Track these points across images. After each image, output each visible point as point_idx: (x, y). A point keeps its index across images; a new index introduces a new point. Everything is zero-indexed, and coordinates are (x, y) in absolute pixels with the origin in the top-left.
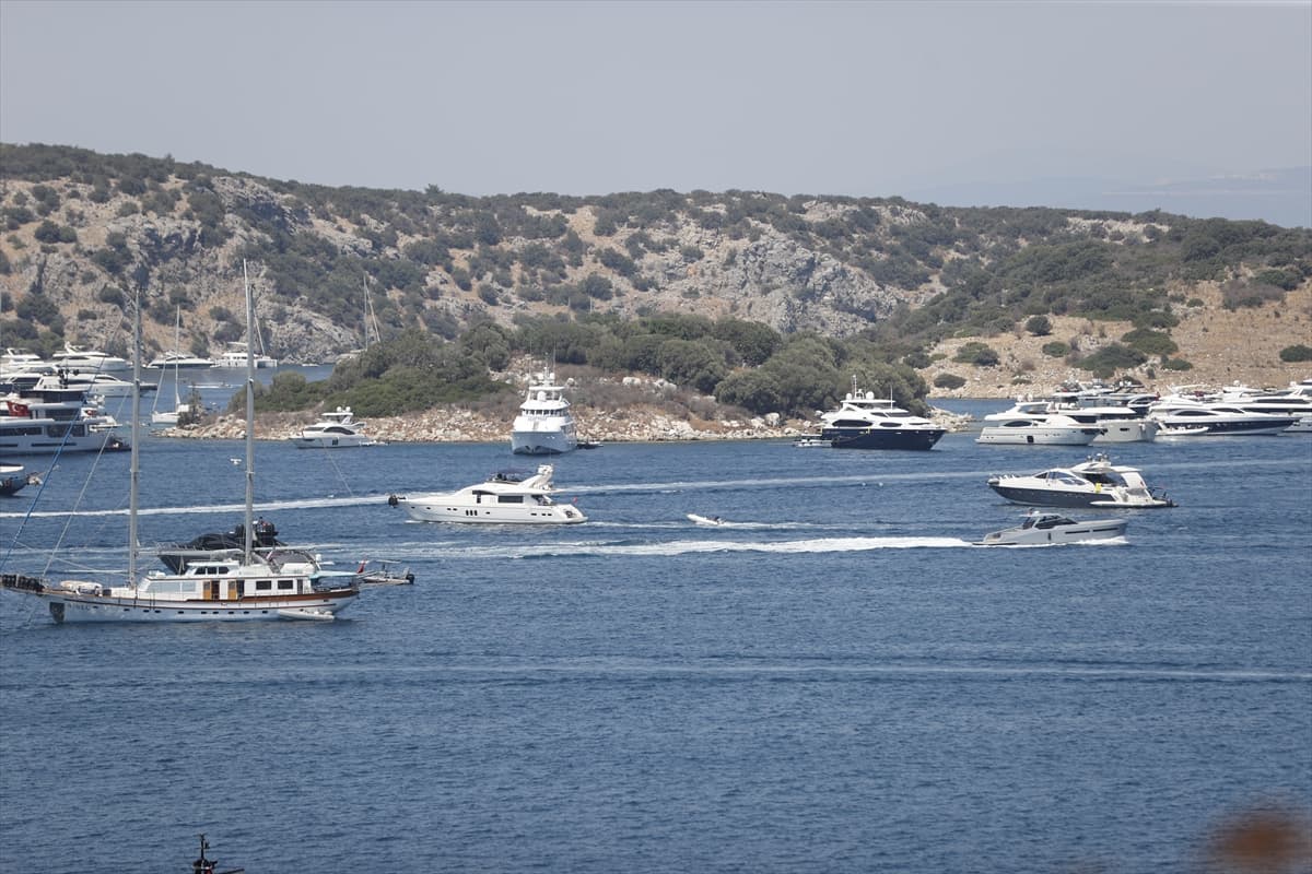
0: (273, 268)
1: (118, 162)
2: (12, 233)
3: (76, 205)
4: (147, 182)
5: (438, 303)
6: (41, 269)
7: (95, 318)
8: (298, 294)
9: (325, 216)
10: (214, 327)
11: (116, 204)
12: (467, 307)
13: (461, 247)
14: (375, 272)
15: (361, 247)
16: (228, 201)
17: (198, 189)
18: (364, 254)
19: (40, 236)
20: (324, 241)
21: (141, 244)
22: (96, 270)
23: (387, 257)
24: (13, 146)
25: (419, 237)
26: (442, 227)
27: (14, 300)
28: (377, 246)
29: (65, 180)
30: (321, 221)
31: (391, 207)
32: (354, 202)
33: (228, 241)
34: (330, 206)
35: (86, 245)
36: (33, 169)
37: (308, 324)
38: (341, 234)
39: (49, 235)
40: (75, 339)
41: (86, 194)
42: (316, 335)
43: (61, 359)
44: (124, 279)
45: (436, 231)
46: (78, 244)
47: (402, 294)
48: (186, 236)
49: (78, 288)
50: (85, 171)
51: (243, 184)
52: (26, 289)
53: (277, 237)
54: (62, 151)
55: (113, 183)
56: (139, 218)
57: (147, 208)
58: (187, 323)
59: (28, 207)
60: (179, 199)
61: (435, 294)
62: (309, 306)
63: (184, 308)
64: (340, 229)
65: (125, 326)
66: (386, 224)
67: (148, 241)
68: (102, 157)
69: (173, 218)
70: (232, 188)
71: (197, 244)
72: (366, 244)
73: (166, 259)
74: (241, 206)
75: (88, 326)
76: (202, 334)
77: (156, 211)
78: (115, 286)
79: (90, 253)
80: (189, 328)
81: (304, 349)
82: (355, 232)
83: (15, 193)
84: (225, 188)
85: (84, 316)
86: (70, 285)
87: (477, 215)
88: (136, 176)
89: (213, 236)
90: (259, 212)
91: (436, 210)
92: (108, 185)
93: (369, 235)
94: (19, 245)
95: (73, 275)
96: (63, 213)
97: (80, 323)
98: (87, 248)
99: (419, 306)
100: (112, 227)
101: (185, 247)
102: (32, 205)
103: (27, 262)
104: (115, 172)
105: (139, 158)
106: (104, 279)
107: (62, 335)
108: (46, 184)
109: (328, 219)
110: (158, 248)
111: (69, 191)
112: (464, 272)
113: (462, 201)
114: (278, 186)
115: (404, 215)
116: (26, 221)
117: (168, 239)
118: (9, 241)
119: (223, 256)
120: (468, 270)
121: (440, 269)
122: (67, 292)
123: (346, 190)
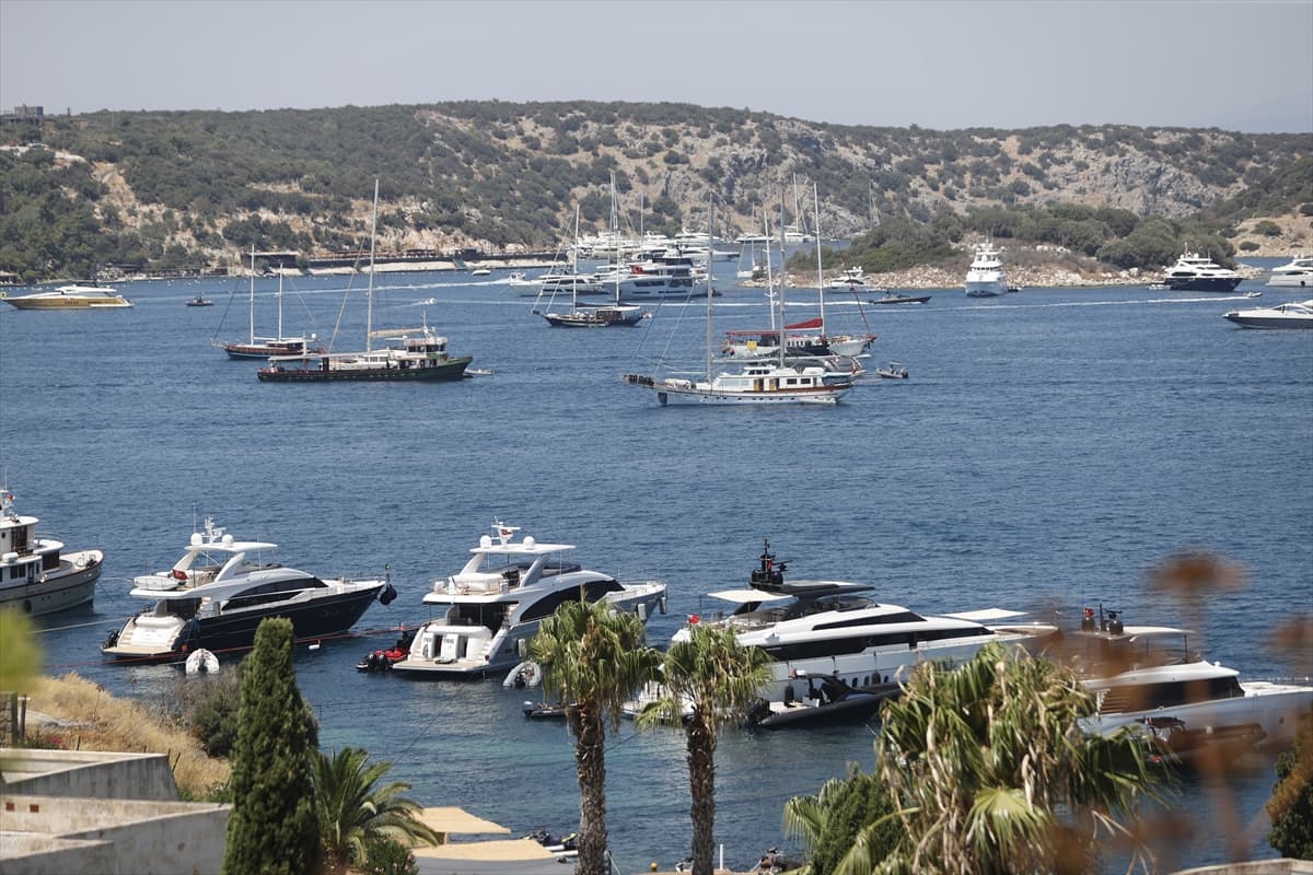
0: (812, 178)
1: (714, 112)
2: (649, 158)
3: (689, 140)
4: (733, 125)
5: (918, 199)
6: (668, 180)
7: (701, 212)
8: (828, 194)
9: (845, 145)
10: (775, 216)
11: (714, 139)
12: (936, 202)
13: (932, 163)
14: (877, 180)
15: (868, 164)
16: (784, 136)
17: (765, 128)
18: (870, 168)
19: (667, 160)
20: (845, 161)
21: (730, 164)
22: (701, 181)
23: (885, 170)
24: (650, 104)
25: (905, 157)
26: (920, 150)
27: (651, 201)
28: (878, 163)
29: (682, 125)
30: (843, 148)
31: (887, 138)
32: (864, 135)
33: (785, 162)
34: (848, 138)
35: (696, 166)
36: (662, 118)
37: (835, 214)
38: (856, 156)
39: (673, 160)
40: (688, 225)
41: (695, 133)
42: (840, 220)
43: (679, 238)
44: (718, 186)
45: (916, 153)
46: (690, 165)
47: (895, 194)
48: (757, 159)
49: (690, 193)
50: (694, 118)
51: (793, 125)
52: (658, 194)
53: (814, 158)
54: (680, 106)
55: (712, 125)
56: (728, 147)
57: (734, 141)
58: (758, 214)
59: (660, 142)
60: (753, 135)
61: (915, 194)
62: (835, 202)
63: (756, 205)
64: (855, 153)
65: (720, 217)
66: (884, 149)
67: (734, 162)
68: (705, 109)
69: (749, 147)
70: (786, 128)
71: (764, 164)
73: (745, 173)
74: (792, 139)
75: (697, 217)
76: (768, 221)
77: (738, 143)
78: (714, 191)
79: (698, 170)
80: (759, 217)
81: (832, 230)
82: (864, 154)
83: (651, 134)
84: (781, 128)
85: (694, 210)
86: (685, 191)
87: (942, 142)
88: (726, 121)
89: (775, 159)
90: (803, 143)
91: (916, 140)
92: (709, 127)
93: (873, 156)
94: (654, 166)
95: (687, 184)
96: (681, 145)
97: (692, 215)
98: (696, 167)
99: (905, 201)
100: (711, 154)
101: (759, 167)
102: (662, 140)
103: (659, 177)
104: (713, 119)
105: (728, 110)
106: (706, 187)
107: (681, 222)
108: (671, 127)
109: (847, 146)
110: (740, 167)
111: (685, 131)
112: (933, 179)
113: (932, 133)
114: (815, 126)
115: (896, 143)
116: (658, 151)
117: (746, 161)
118: (648, 163)
119: (780, 171)
120: (936, 177)
121: (918, 177)
122: (684, 195)
123: (859, 127)
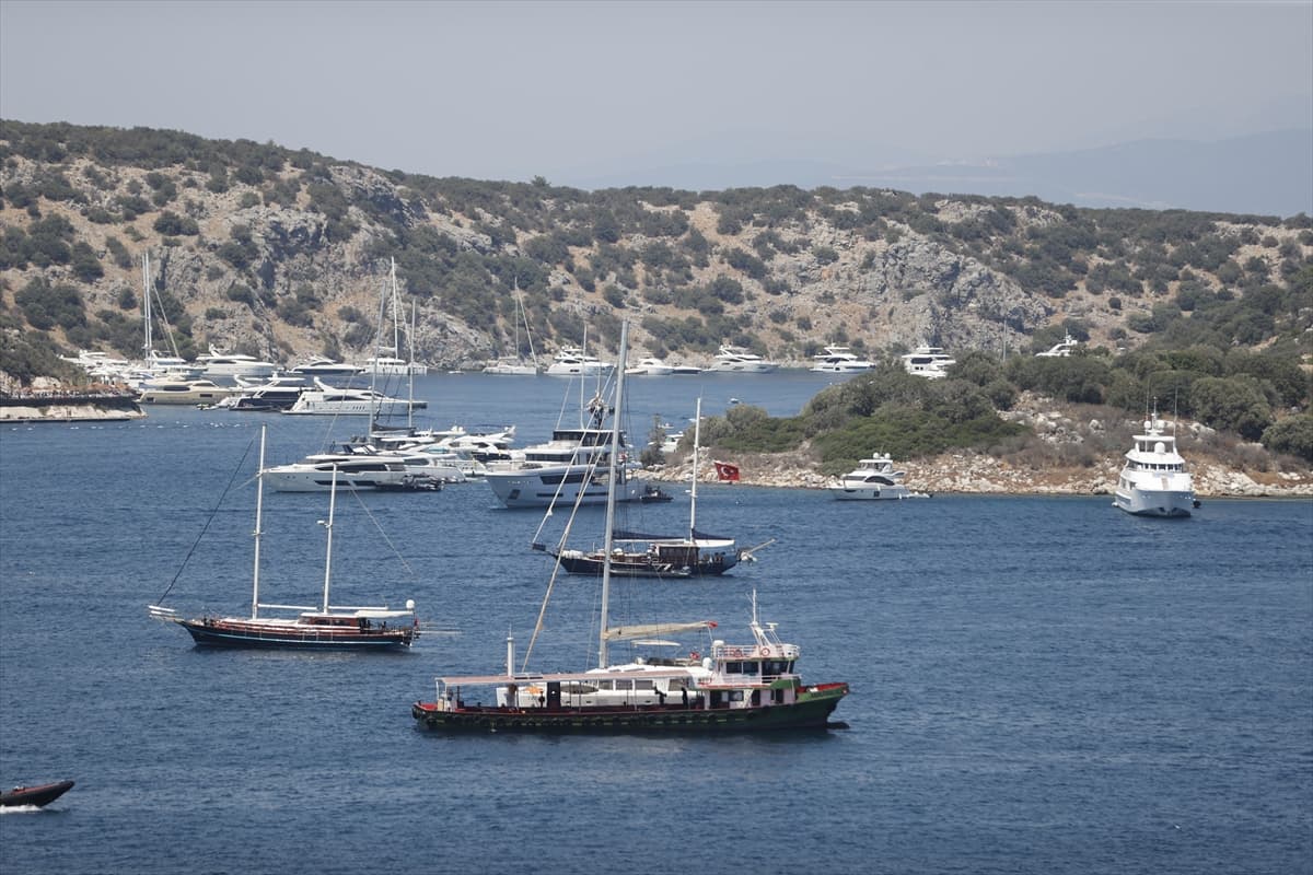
0: (403, 266)
1: (226, 148)
2: (129, 224)
3: (192, 193)
4: (262, 170)
5: (564, 305)
6: (165, 263)
7: (224, 318)
8: (431, 294)
9: (440, 209)
10: (344, 328)
11: (235, 194)
12: (593, 310)
13: (579, 245)
14: (497, 270)
15: (480, 244)
16: (348, 192)
17: (316, 178)
18: (483, 251)
19: (160, 227)
20: (444, 236)
21: (267, 238)
22: (222, 266)
23: (507, 255)
24: (118, 130)
25: (534, 234)
26: (557, 222)
27: (138, 297)
28: (496, 242)
29: (178, 168)
30: (437, 215)
31: (502, 201)
32: (466, 195)
33: (354, 235)
34: (441, 198)
35: (210, 238)
36: (144, 156)
37: (443, 327)
38: (459, 229)
39: (169, 227)
40: (203, 339)
41: (203, 183)
42: (452, 338)
43: (204, 362)
44: (251, 276)
45: (552, 227)
46: (201, 237)
47: (525, 294)
48: (312, 229)
49: (203, 284)
50: (196, 157)
51: (361, 174)
52: (150, 284)
53: (398, 231)
54: (169, 135)
55: (228, 171)
56: (262, 209)
57: (269, 199)
58: (316, 323)
59: (143, 196)
60: (299, 190)
61: (559, 295)
62: (442, 307)
63: (313, 308)
64: (457, 224)
65: (257, 327)
66: (500, 218)
67: (273, 235)
68: (209, 142)
69: (298, 210)
70: (349, 179)
71: (323, 239)
72: (485, 240)
73: (291, 254)
74: (360, 197)
75: (218, 327)
76: (333, 336)
77: (279, 202)
78: (243, 282)
79: (215, 246)
80: (319, 329)
81: (438, 354)
82: (472, 227)
83: (127, 181)
84: (343, 178)
85: (212, 315)
86: (195, 281)
87: (591, 208)
88: (252, 164)
89: (339, 232)
90: (380, 205)
91: (550, 204)
92: (225, 173)
93: (487, 230)
94: (138, 238)
95: (197, 270)
96: (181, 203)
97: (209, 323)
98: (211, 242)
99: (545, 307)
100: (234, 218)
101: (311, 242)
102: (148, 194)
103: (148, 255)
104: (228, 159)
106: (231, 276)
107: (190, 335)
108: (161, 171)
109: (444, 213)
110: (284, 243)
111: (185, 179)
112: (586, 272)
113: (575, 195)
114: (397, 177)
115: (517, 210)
116: (142, 212)
117: (294, 233)
118: (126, 232)
119: (350, 252)
120: (590, 268)
121: (561, 268)
122: (192, 288)
123: (454, 180)
